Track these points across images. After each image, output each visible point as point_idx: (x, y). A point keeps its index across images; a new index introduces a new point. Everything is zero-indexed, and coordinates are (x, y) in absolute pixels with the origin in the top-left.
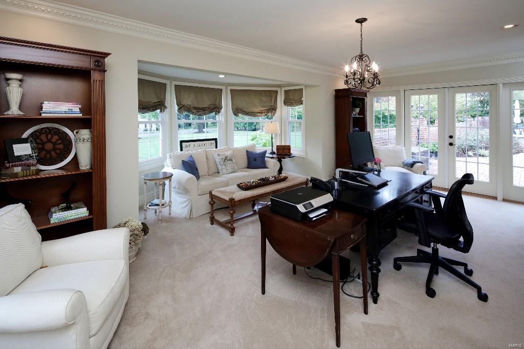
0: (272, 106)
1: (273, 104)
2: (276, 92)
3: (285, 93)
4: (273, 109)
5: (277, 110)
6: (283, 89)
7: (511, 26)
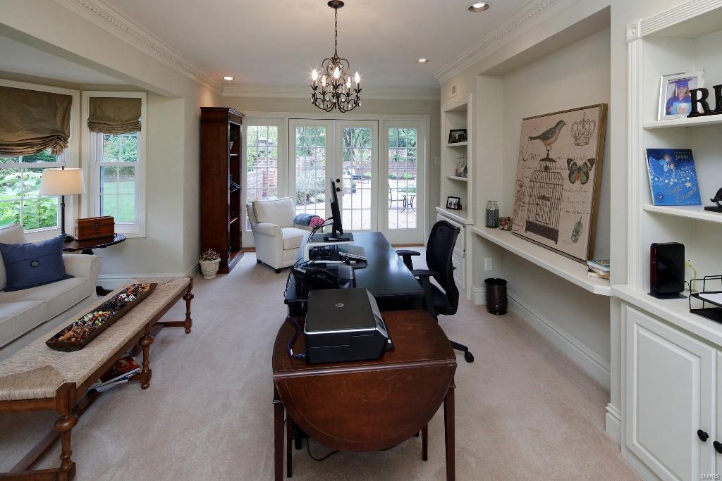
0: (56, 131)
1: (58, 126)
2: (68, 99)
3: (90, 103)
4: (58, 138)
5: (69, 140)
6: (87, 95)
7: (424, 60)
